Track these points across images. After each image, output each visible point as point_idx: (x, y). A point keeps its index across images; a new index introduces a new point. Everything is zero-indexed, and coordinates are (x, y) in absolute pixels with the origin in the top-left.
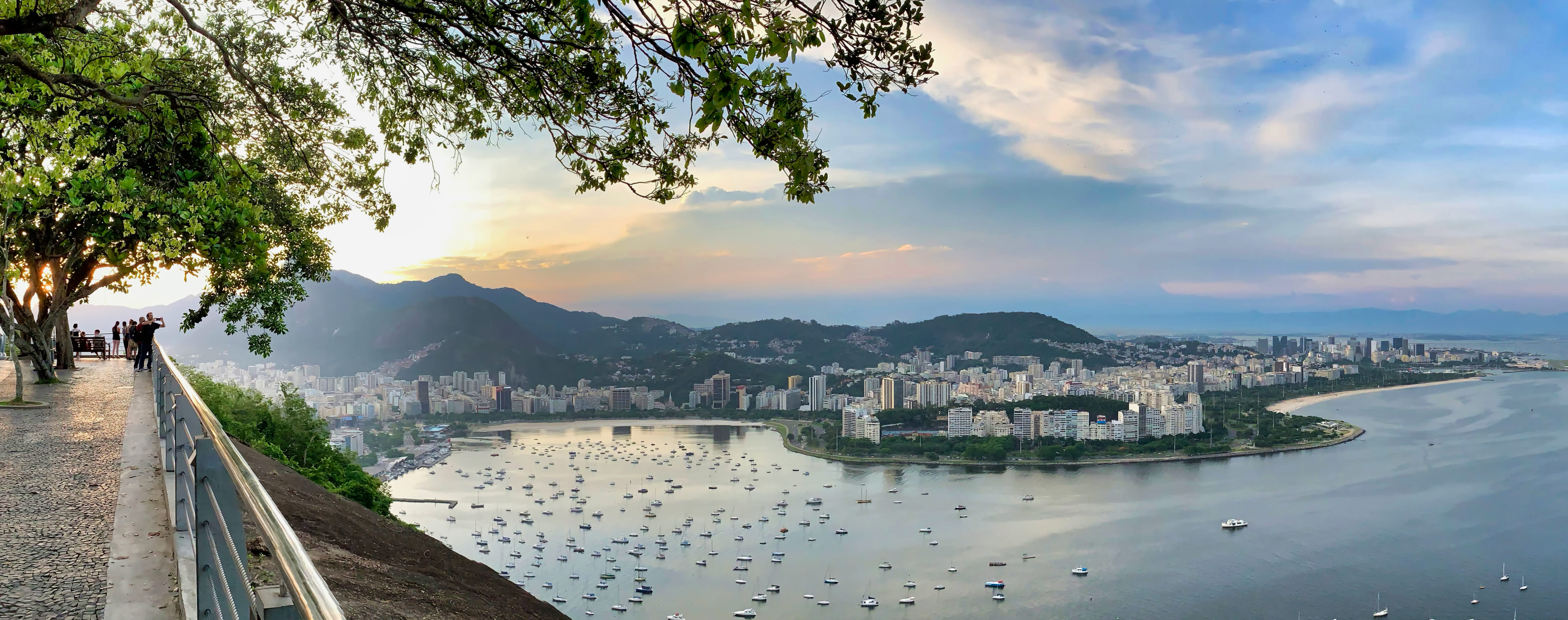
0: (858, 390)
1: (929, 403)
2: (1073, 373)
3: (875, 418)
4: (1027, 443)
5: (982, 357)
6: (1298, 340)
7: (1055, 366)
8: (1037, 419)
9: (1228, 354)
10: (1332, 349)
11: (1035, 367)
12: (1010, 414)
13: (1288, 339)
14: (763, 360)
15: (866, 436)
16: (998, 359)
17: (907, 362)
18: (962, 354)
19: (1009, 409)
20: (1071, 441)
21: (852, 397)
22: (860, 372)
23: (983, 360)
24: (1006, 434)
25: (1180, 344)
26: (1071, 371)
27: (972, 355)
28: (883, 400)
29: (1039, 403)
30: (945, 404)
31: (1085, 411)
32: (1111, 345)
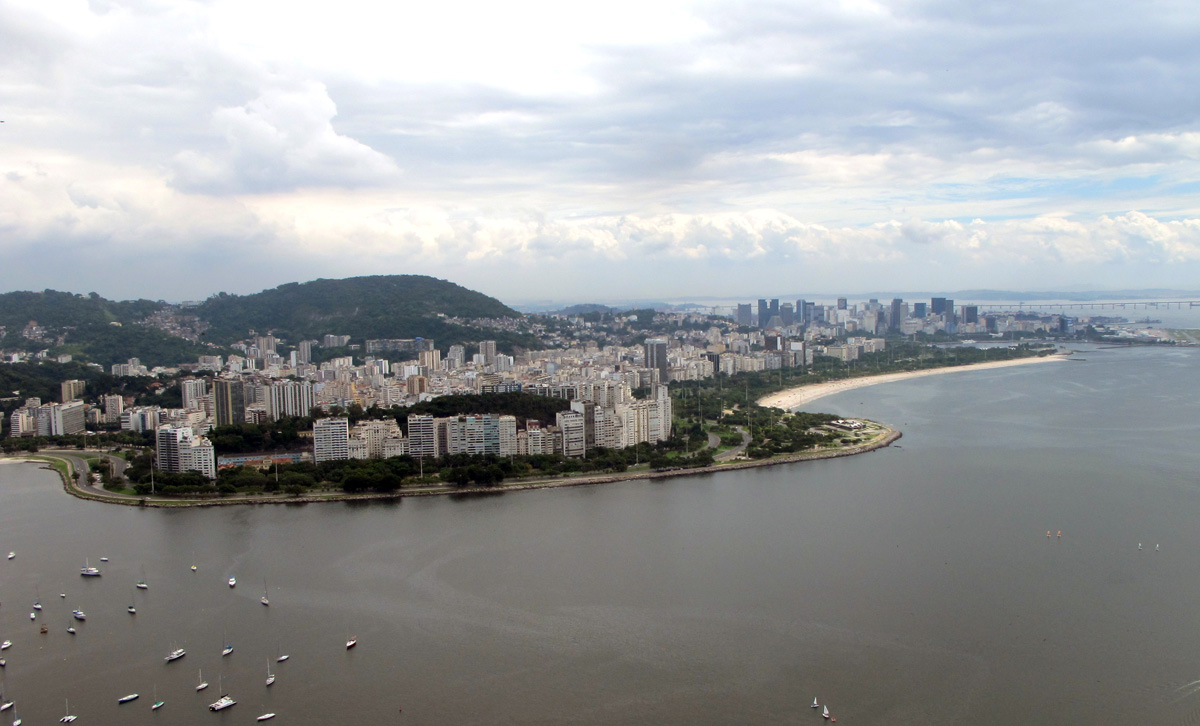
1: (283, 414)
2: (483, 361)
3: (207, 441)
4: (431, 465)
5: (351, 342)
6: (794, 304)
7: (457, 352)
8: (443, 429)
9: (697, 326)
10: (844, 316)
11: (431, 357)
12: (402, 422)
13: (780, 304)
15: (195, 466)
16: (372, 345)
17: (241, 353)
18: (321, 338)
19: (400, 415)
20: (491, 458)
21: (166, 410)
22: (173, 371)
23: (353, 347)
24: (399, 452)
25: (628, 314)
26: (478, 358)
27: (336, 341)
28: (214, 413)
29: (443, 407)
30: (306, 414)
31: (509, 414)
32: (533, 319)
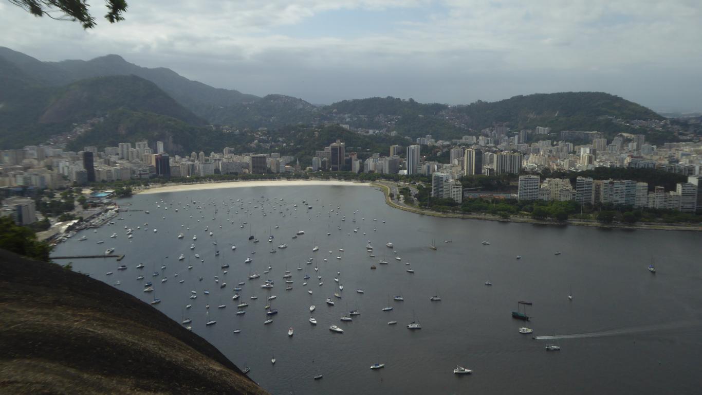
0: (445, 158)
1: (503, 171)
2: (635, 147)
3: (459, 183)
4: (588, 207)
5: (550, 132)
7: (617, 141)
8: (598, 187)
11: (599, 141)
12: (573, 181)
14: (371, 132)
15: (451, 196)
16: (565, 133)
17: (487, 136)
18: (534, 128)
19: (572, 177)
20: (629, 208)
21: (440, 164)
22: (447, 143)
23: (552, 135)
24: (568, 199)
26: (632, 146)
27: (542, 130)
28: (465, 167)
29: (600, 173)
30: (517, 172)
31: (644, 182)
32: (675, 122)
